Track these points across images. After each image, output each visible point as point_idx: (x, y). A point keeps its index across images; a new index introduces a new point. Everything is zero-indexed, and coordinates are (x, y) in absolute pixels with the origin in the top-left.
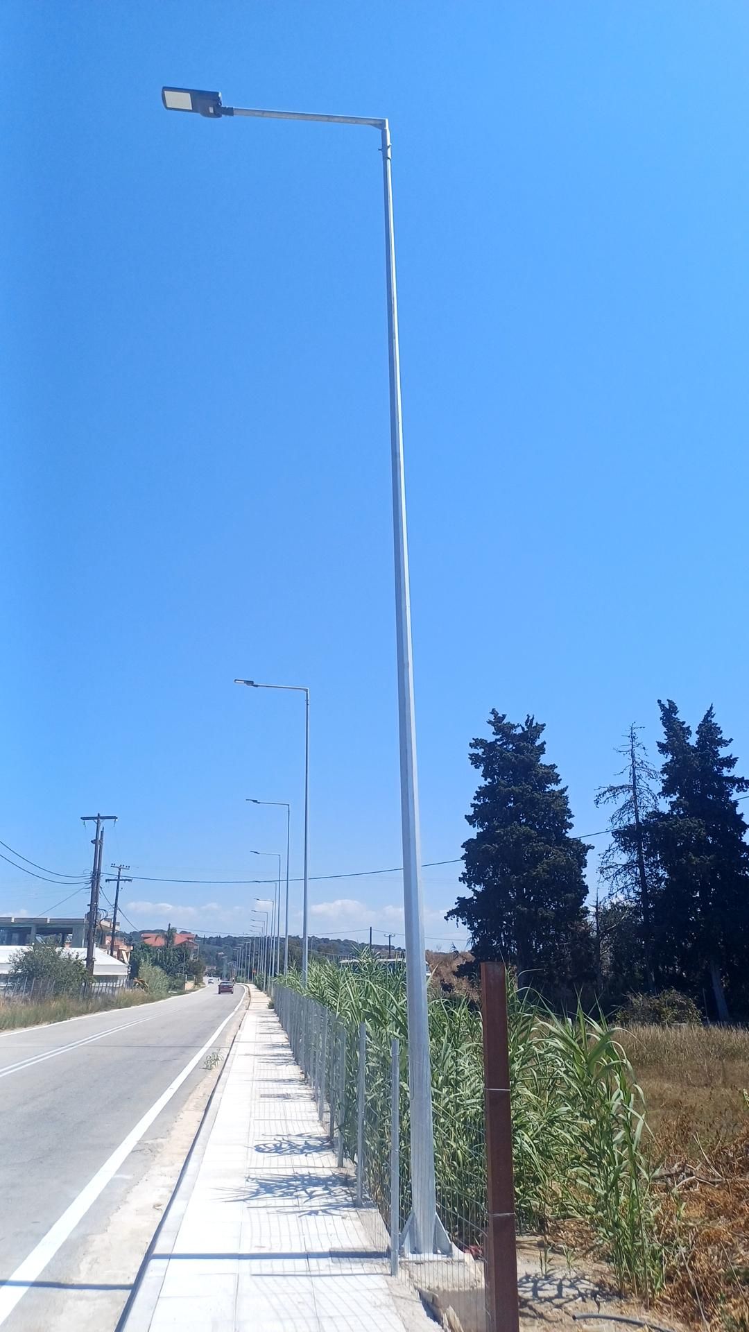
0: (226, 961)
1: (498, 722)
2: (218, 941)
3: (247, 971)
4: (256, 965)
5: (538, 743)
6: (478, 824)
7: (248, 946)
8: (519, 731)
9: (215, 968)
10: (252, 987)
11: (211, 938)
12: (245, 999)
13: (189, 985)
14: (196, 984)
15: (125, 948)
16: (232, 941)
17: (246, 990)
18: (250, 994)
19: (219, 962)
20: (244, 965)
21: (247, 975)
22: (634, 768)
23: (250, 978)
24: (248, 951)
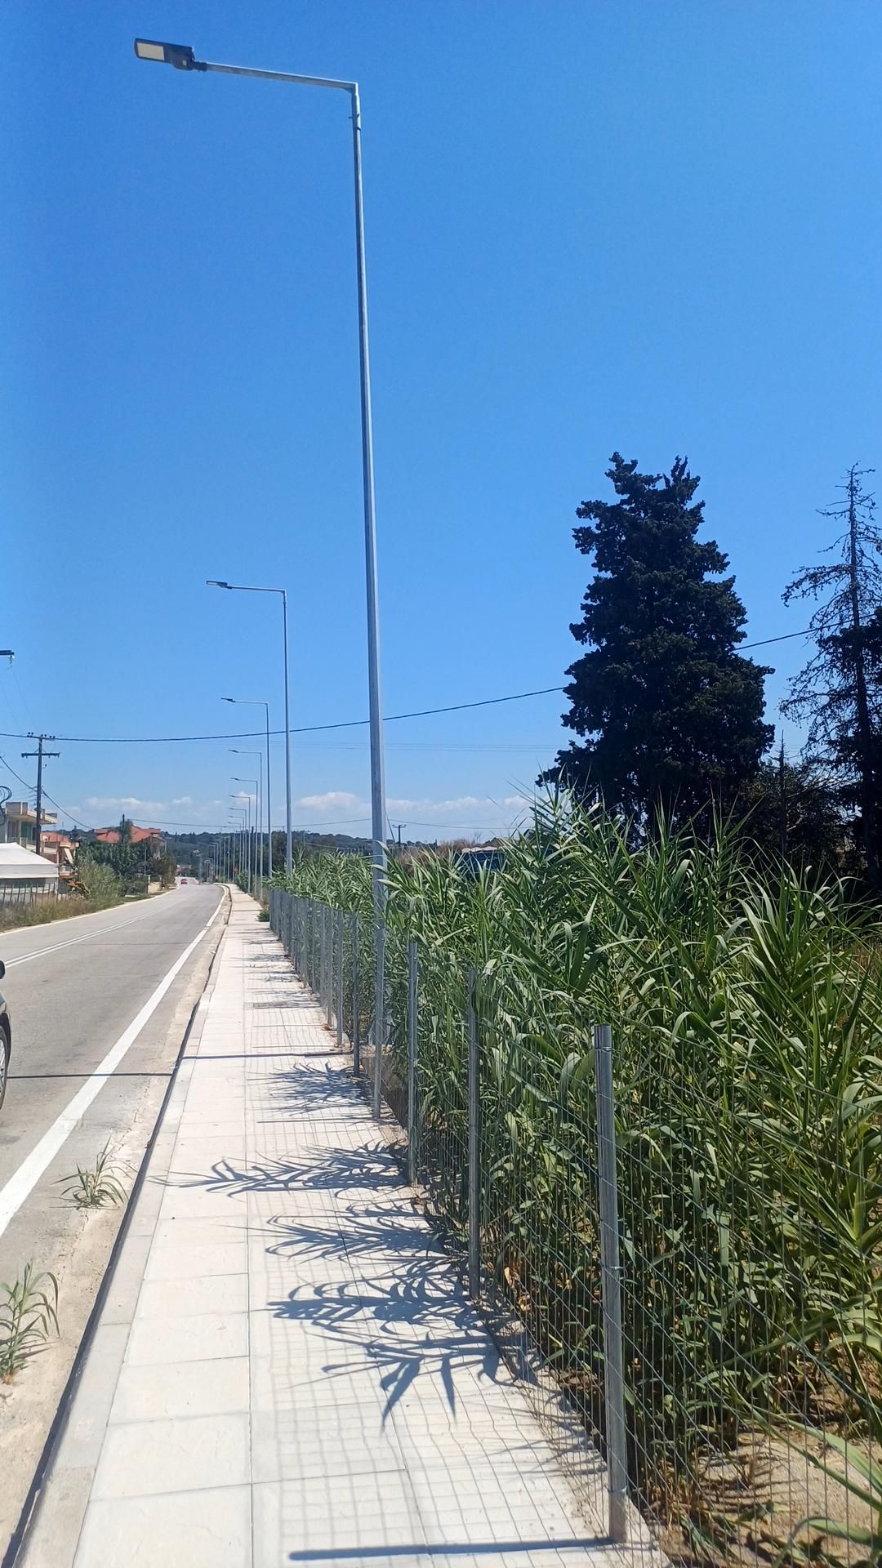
0: (201, 860)
1: (624, 475)
2: (192, 838)
3: (226, 869)
4: (237, 862)
5: (690, 505)
6: (591, 637)
7: (227, 843)
8: (661, 486)
9: (190, 867)
10: (233, 887)
11: (184, 835)
12: (224, 904)
13: (154, 887)
14: (162, 886)
15: (68, 844)
16: (208, 838)
17: (226, 892)
18: (230, 896)
19: (194, 861)
20: (222, 863)
21: (226, 874)
22: (854, 539)
23: (231, 877)
24: (227, 849)
